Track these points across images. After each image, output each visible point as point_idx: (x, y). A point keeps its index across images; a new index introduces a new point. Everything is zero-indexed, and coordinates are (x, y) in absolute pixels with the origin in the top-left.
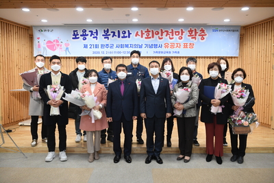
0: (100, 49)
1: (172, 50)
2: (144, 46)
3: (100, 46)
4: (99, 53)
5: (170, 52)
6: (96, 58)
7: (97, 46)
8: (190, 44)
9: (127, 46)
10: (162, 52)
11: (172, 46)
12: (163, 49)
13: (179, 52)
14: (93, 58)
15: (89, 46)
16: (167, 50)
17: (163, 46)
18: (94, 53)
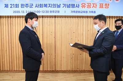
0: (20, 9)
1: (88, 10)
2: (62, 6)
3: (20, 6)
4: (19, 12)
5: (87, 12)
6: (18, 17)
7: (17, 6)
8: (106, 4)
9: (46, 6)
10: (79, 12)
11: (89, 6)
12: (80, 9)
13: (95, 12)
14: (15, 17)
15: (9, 6)
16: (83, 9)
17: (80, 5)
18: (14, 12)
